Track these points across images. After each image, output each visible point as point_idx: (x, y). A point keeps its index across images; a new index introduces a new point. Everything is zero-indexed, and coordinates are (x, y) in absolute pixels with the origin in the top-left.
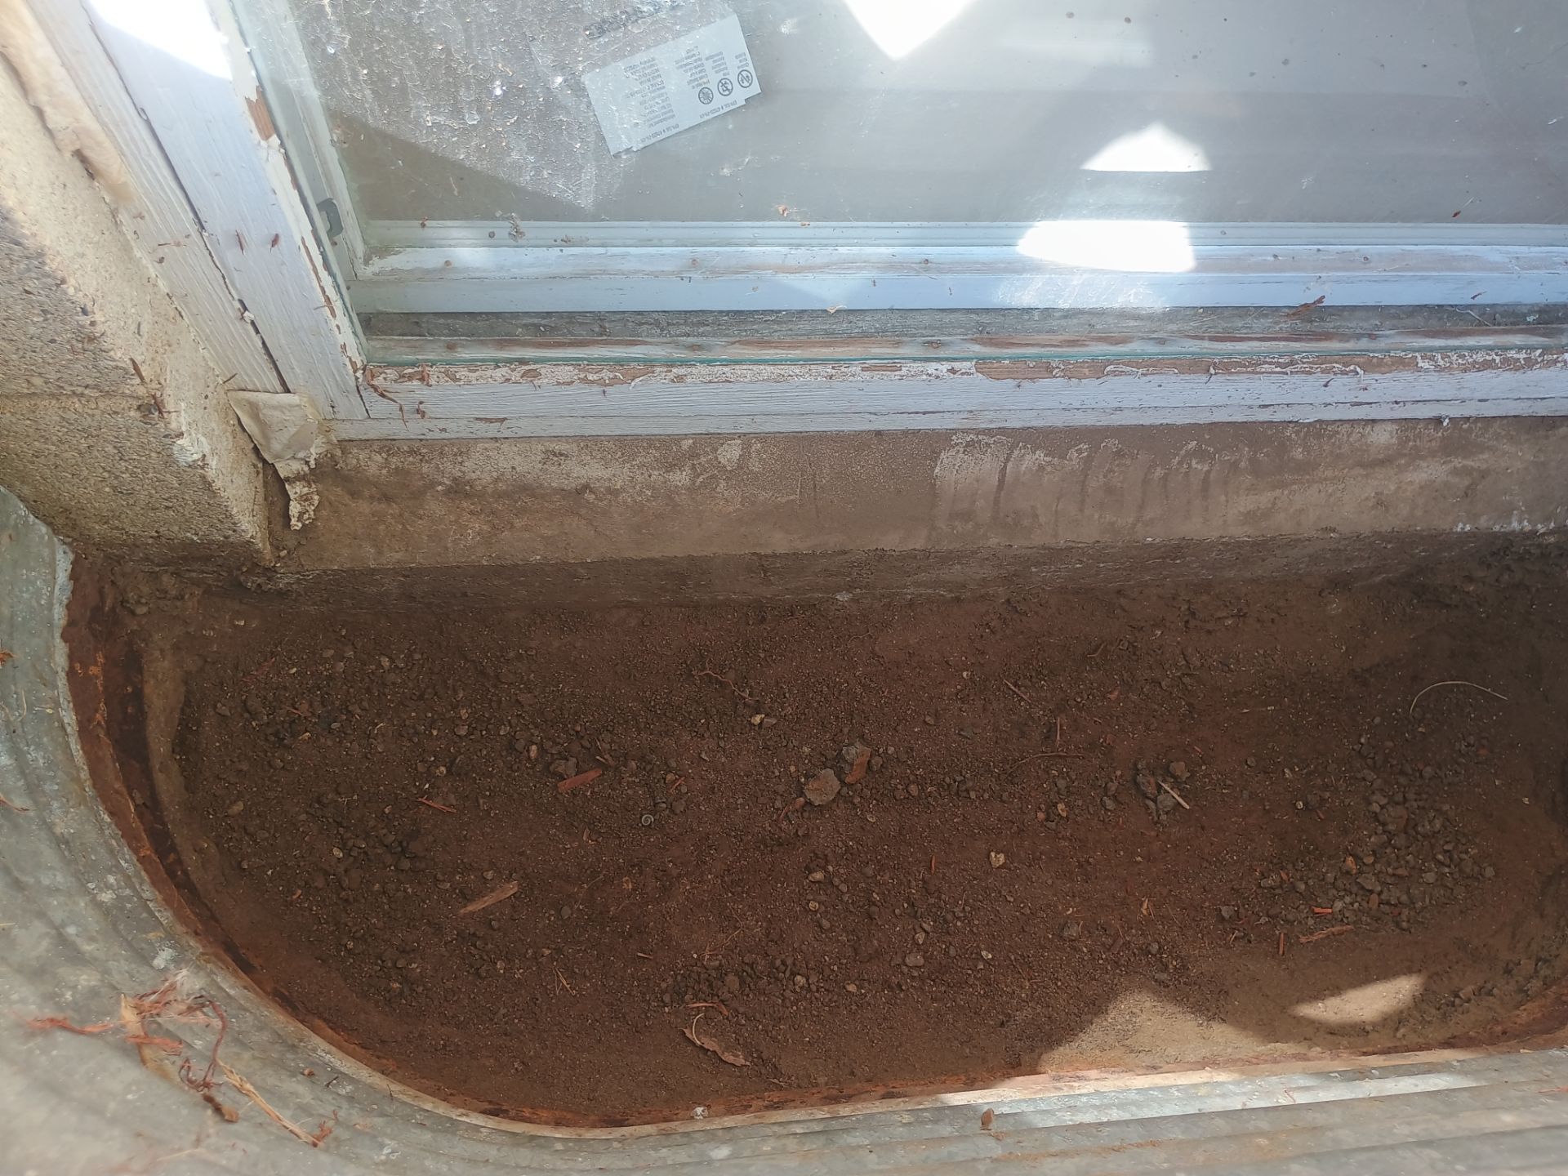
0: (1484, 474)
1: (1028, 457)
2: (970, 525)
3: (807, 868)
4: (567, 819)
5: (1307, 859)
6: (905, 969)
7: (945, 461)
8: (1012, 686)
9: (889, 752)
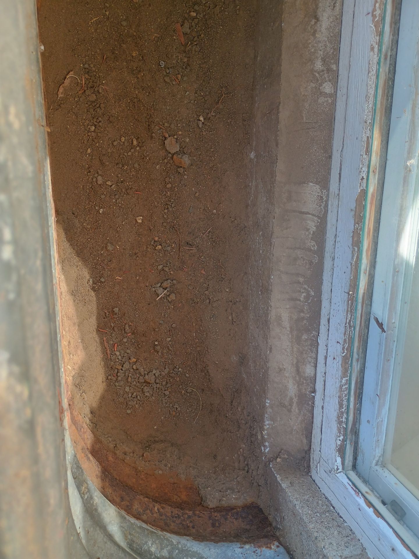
0: (289, 411)
3: (138, 137)
4: (164, 27)
5: (135, 344)
6: (96, 175)
8: (208, 230)
9: (185, 176)
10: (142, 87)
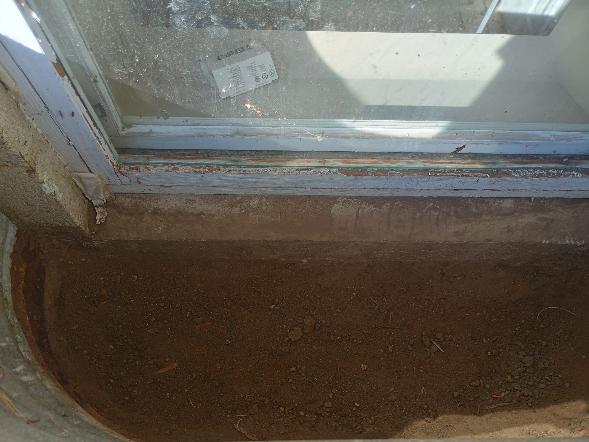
0: (552, 220)
2: (346, 233)
3: (289, 366)
4: (198, 340)
5: (492, 375)
6: (324, 408)
8: (372, 300)
10: (246, 361)
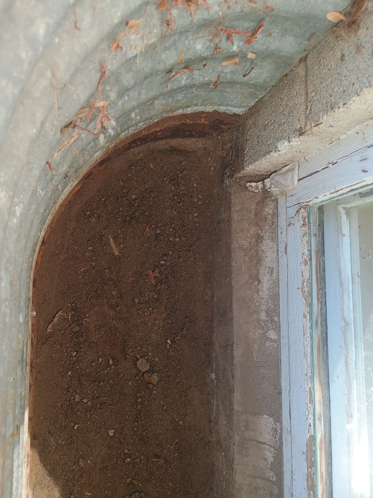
1: (271, 454)
2: (243, 428)
3: (114, 358)
4: (139, 273)
6: (74, 394)
7: (269, 419)
8: (175, 442)
9: (154, 391)
10: (119, 318)
